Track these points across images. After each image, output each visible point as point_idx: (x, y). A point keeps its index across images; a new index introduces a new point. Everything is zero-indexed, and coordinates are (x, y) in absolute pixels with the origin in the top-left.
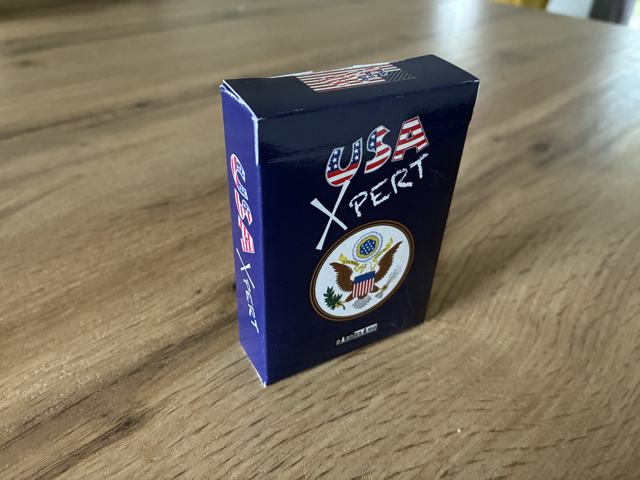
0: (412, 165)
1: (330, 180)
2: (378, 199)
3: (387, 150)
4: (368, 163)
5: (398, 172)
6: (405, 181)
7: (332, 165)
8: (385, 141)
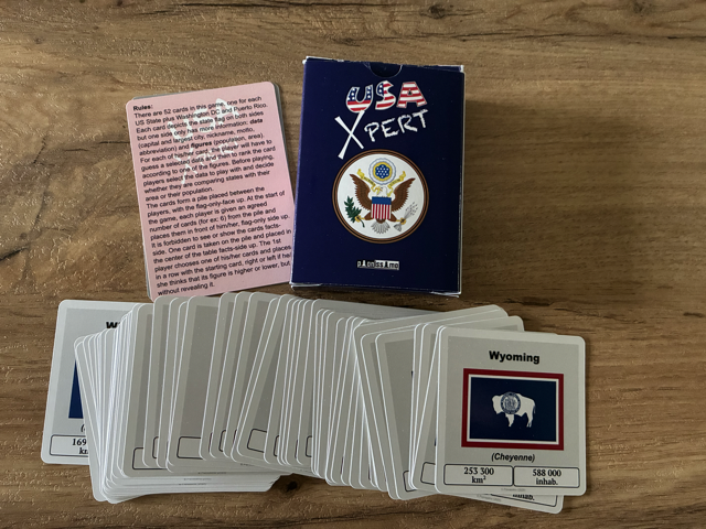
0: (415, 115)
1: (350, 107)
2: (388, 132)
3: (391, 98)
4: (378, 103)
5: (404, 117)
6: (410, 124)
7: (351, 97)
8: (390, 91)
